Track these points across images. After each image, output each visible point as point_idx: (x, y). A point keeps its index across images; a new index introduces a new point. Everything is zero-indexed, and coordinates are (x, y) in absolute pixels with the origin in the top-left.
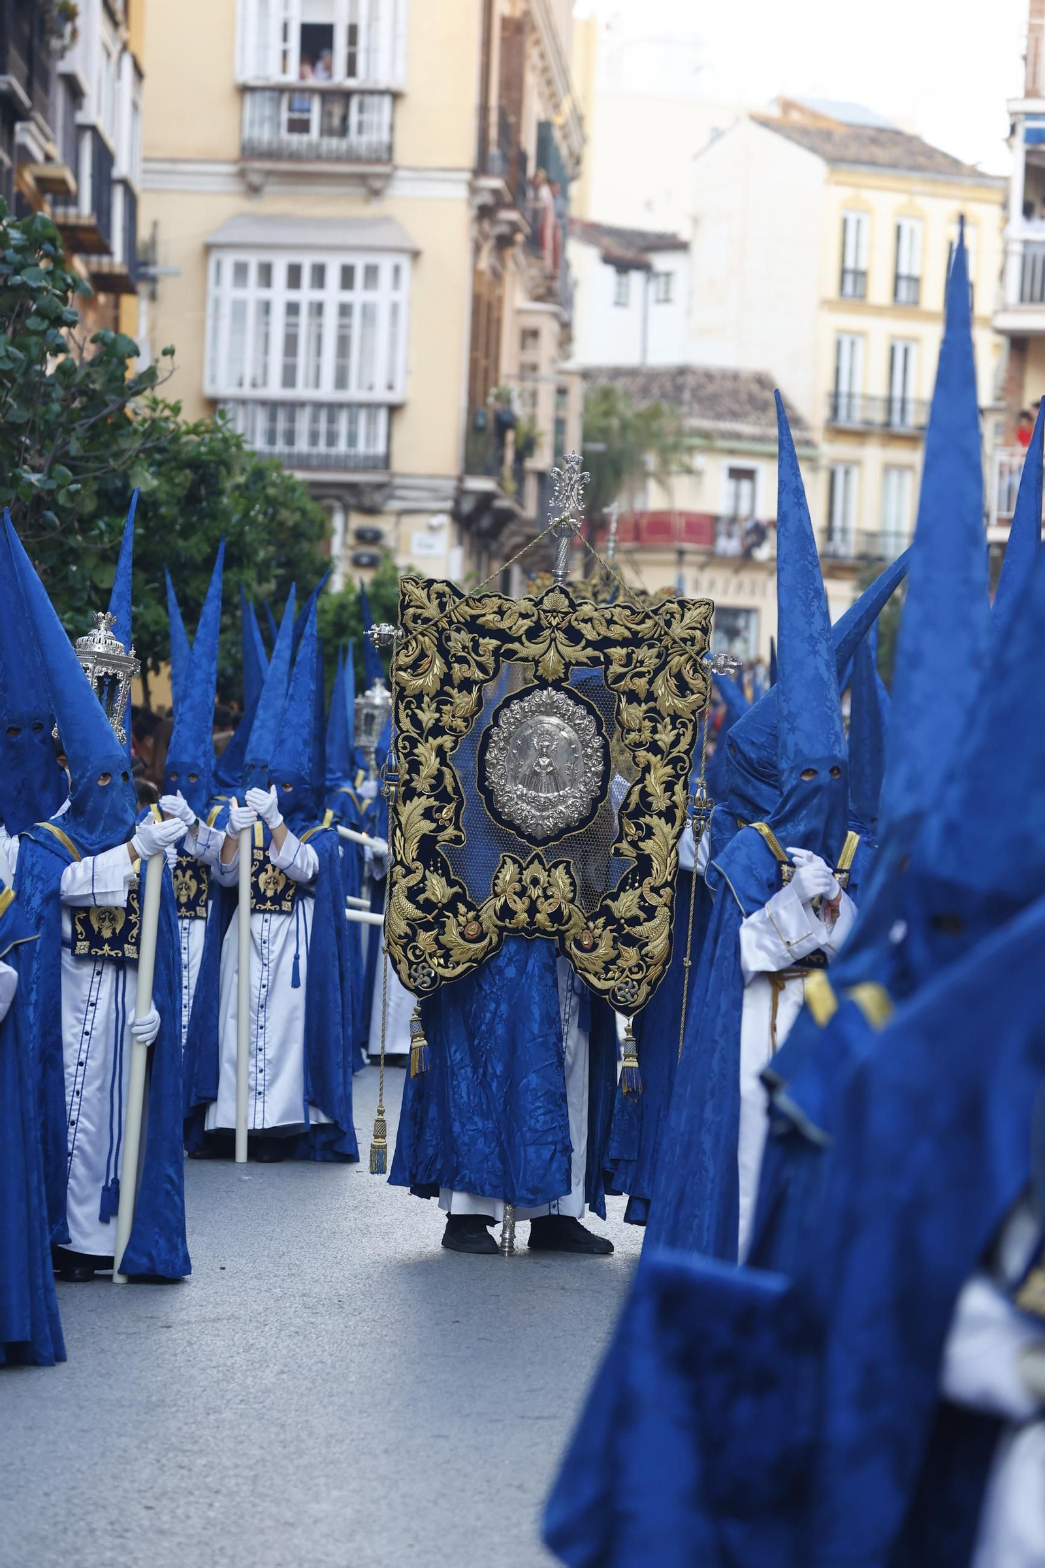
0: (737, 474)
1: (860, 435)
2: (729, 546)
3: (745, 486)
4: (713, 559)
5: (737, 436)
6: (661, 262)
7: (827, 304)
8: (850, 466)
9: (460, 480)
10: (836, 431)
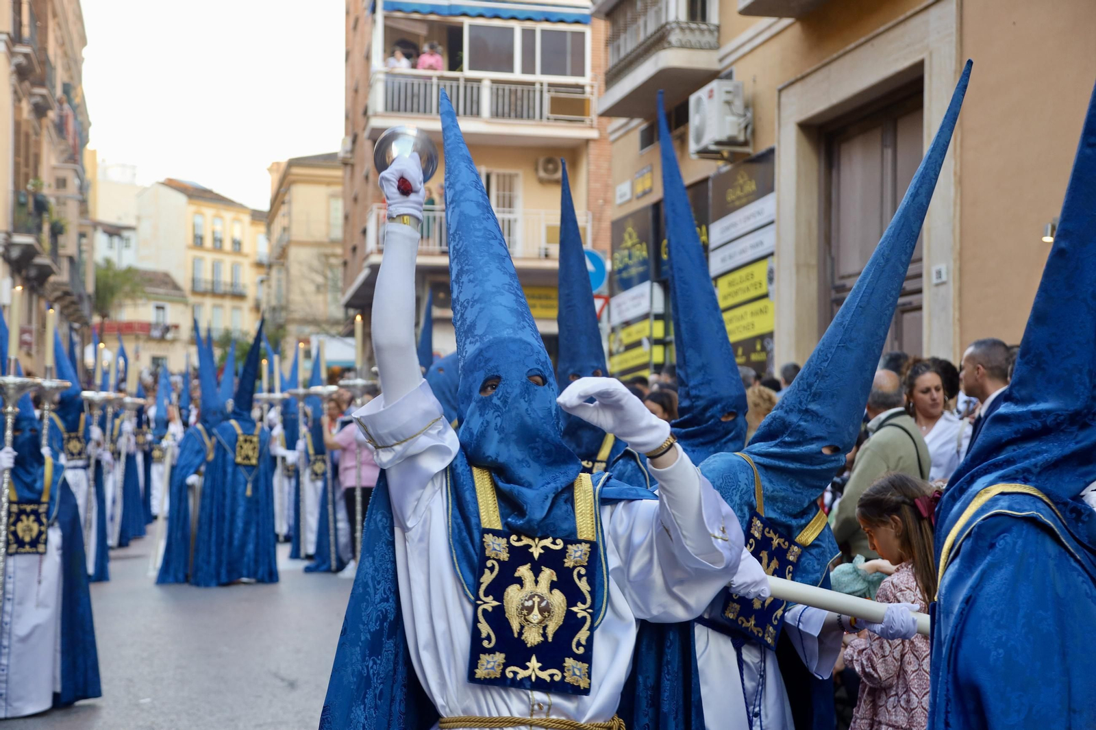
0: (159, 308)
1: (204, 294)
2: (156, 333)
3: (161, 312)
4: (150, 339)
5: (157, 294)
6: (126, 234)
7: (190, 248)
8: (200, 305)
9: (9, 235)
10: (195, 292)
